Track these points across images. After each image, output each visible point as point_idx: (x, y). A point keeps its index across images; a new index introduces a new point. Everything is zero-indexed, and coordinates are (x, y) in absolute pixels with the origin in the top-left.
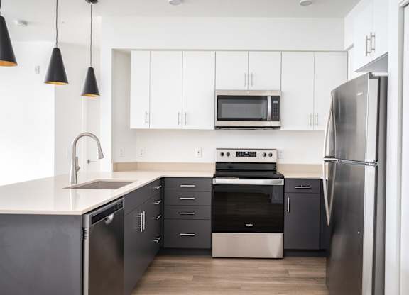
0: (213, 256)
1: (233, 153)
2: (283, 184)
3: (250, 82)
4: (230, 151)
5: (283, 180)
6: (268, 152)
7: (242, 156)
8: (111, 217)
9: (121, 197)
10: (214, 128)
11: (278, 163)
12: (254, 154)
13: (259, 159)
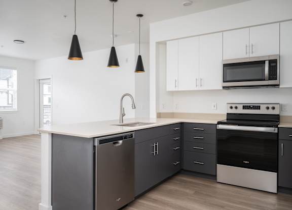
0: (218, 181)
1: (240, 107)
2: (276, 131)
3: (251, 51)
4: (237, 105)
5: (277, 129)
6: (270, 106)
7: (249, 109)
8: (121, 142)
9: (133, 131)
10: (222, 88)
11: (281, 115)
12: (259, 108)
13: (263, 111)
